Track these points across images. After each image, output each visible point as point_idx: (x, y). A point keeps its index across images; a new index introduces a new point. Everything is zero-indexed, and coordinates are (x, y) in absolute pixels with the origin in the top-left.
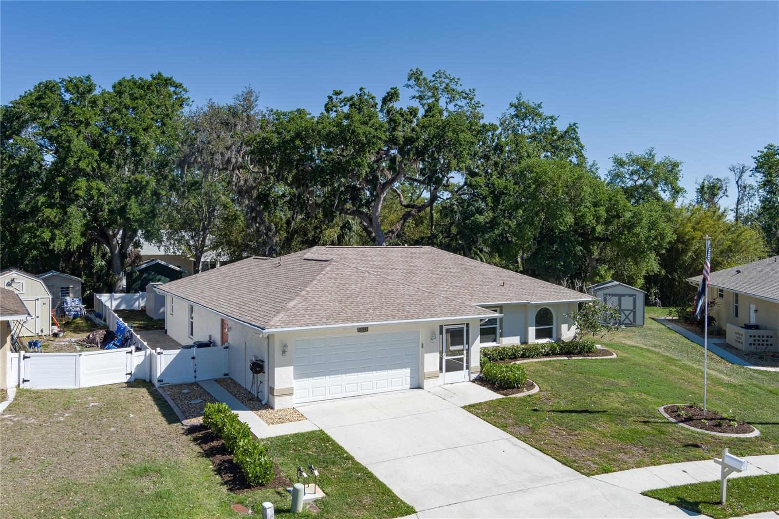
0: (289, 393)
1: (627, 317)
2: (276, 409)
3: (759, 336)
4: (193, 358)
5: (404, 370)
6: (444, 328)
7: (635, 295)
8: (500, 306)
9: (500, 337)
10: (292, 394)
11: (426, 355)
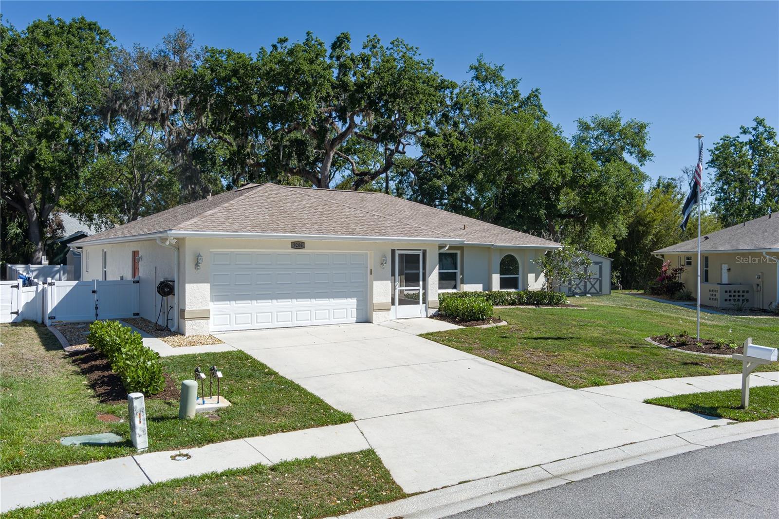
0: (204, 316)
1: (593, 286)
2: (187, 335)
3: (735, 292)
4: (94, 292)
5: (349, 300)
6: (397, 253)
7: (602, 263)
8: (461, 247)
9: (462, 284)
10: (208, 318)
11: (375, 283)
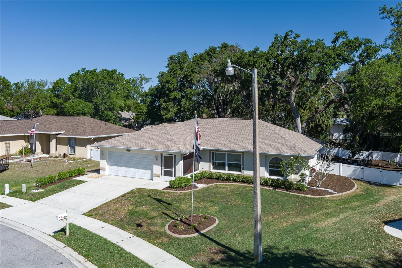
2: (100, 174)
6: (163, 155)
9: (242, 170)
10: (105, 170)
11: (154, 166)
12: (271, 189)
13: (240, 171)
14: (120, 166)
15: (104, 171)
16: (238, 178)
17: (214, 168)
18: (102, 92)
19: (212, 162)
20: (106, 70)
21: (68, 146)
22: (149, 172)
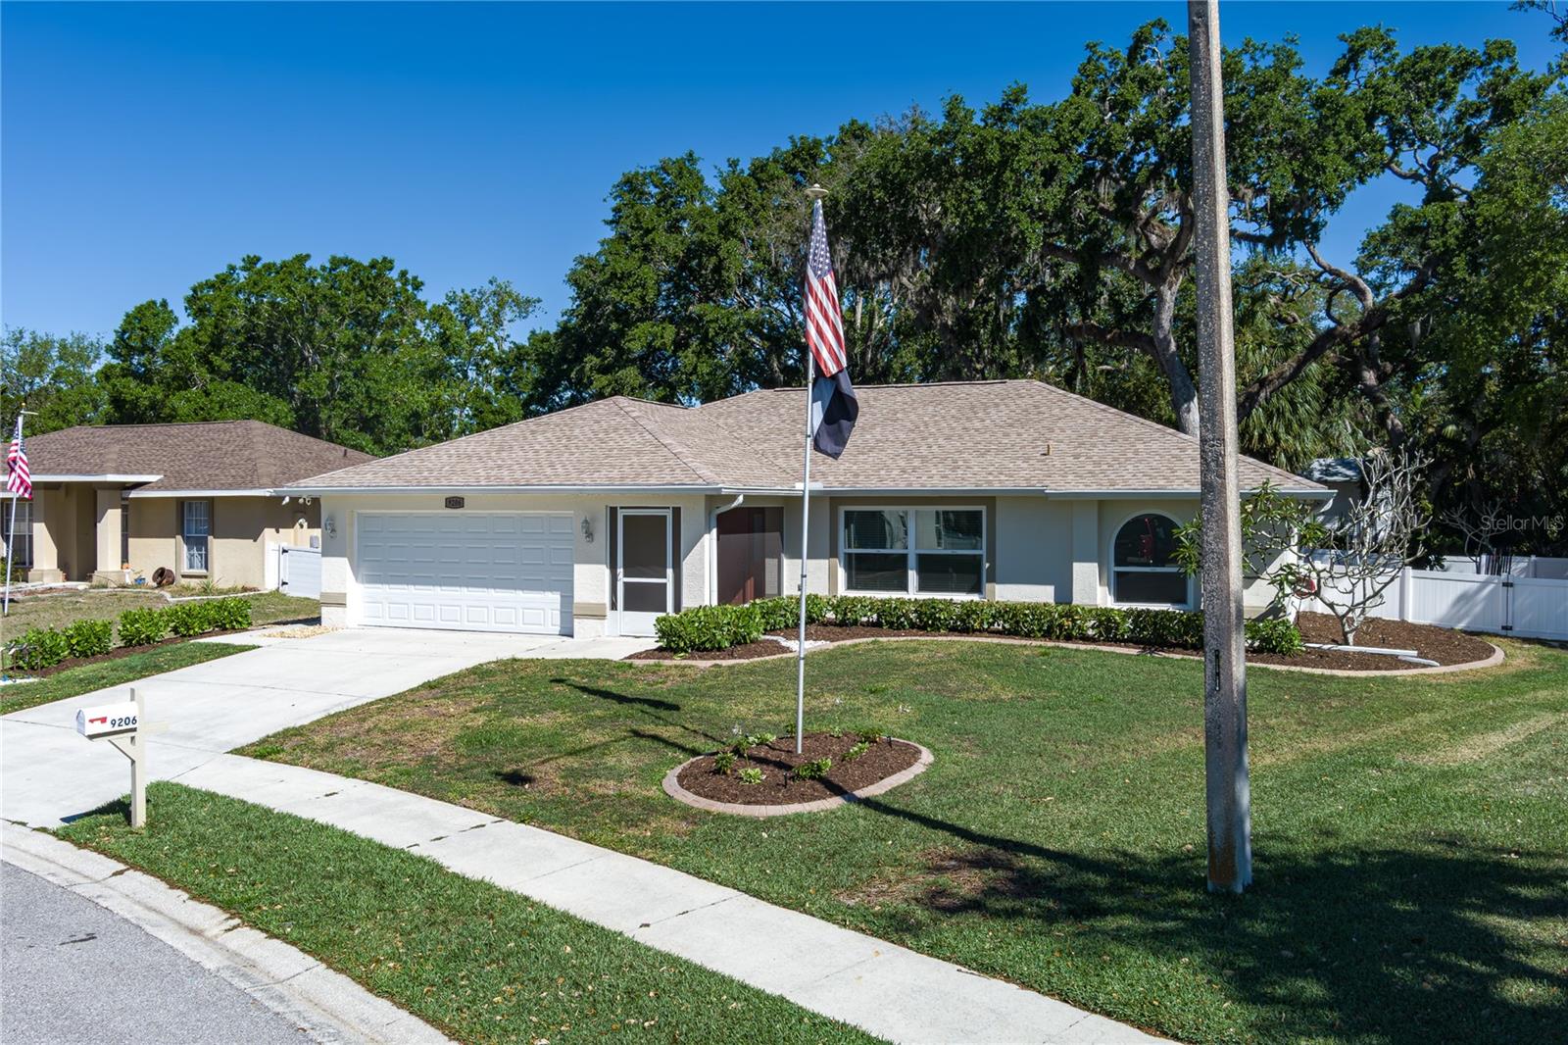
0: (340, 602)
2: (323, 625)
6: (621, 515)
8: (989, 499)
9: (988, 581)
10: (343, 605)
11: (576, 566)
12: (1134, 652)
13: (977, 588)
14: (414, 584)
15: (340, 609)
16: (974, 612)
17: (850, 586)
18: (331, 352)
19: (842, 556)
20: (346, 262)
21: (179, 537)
22: (554, 598)
